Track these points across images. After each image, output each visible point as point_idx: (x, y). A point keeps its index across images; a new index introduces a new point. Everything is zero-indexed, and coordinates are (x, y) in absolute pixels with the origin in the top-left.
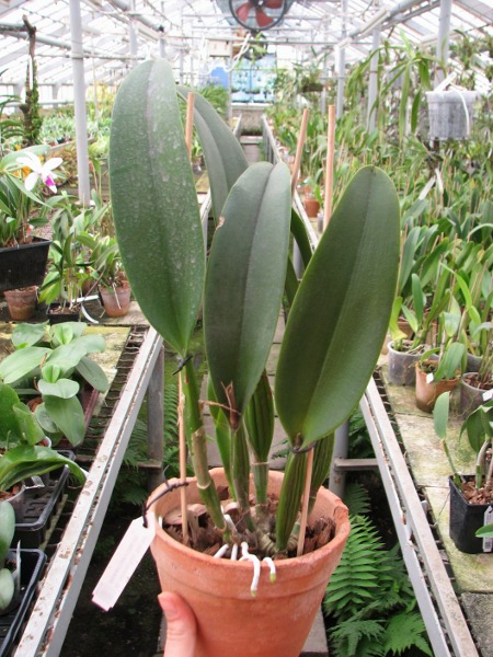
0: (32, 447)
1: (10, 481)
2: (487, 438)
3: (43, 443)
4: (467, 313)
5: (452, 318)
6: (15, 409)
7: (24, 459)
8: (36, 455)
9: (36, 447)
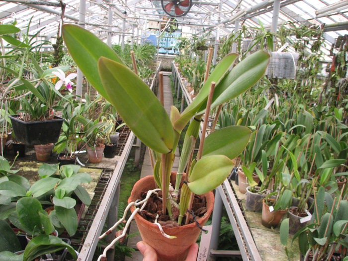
0: (47, 236)
1: (34, 256)
2: (310, 246)
3: (54, 234)
4: (294, 174)
5: (286, 176)
6: (40, 213)
7: (42, 243)
8: (50, 241)
9: (50, 236)
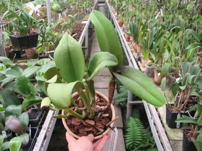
0: (34, 96)
1: (27, 107)
2: (178, 92)
3: (37, 95)
4: (171, 54)
5: (166, 55)
6: (28, 84)
7: (32, 100)
8: (35, 99)
9: (35, 96)
